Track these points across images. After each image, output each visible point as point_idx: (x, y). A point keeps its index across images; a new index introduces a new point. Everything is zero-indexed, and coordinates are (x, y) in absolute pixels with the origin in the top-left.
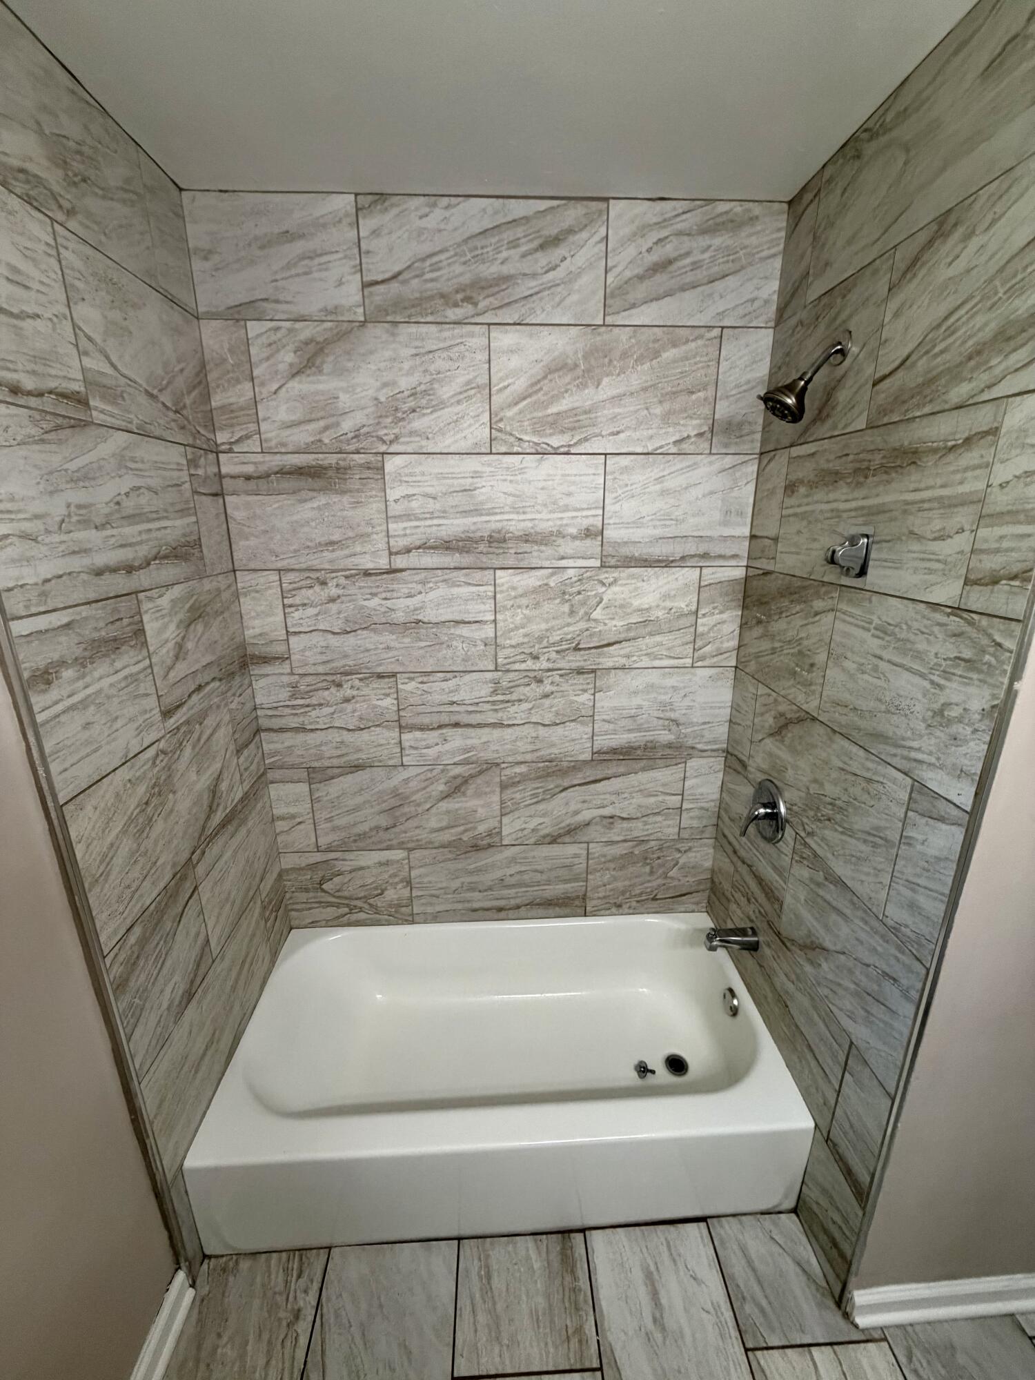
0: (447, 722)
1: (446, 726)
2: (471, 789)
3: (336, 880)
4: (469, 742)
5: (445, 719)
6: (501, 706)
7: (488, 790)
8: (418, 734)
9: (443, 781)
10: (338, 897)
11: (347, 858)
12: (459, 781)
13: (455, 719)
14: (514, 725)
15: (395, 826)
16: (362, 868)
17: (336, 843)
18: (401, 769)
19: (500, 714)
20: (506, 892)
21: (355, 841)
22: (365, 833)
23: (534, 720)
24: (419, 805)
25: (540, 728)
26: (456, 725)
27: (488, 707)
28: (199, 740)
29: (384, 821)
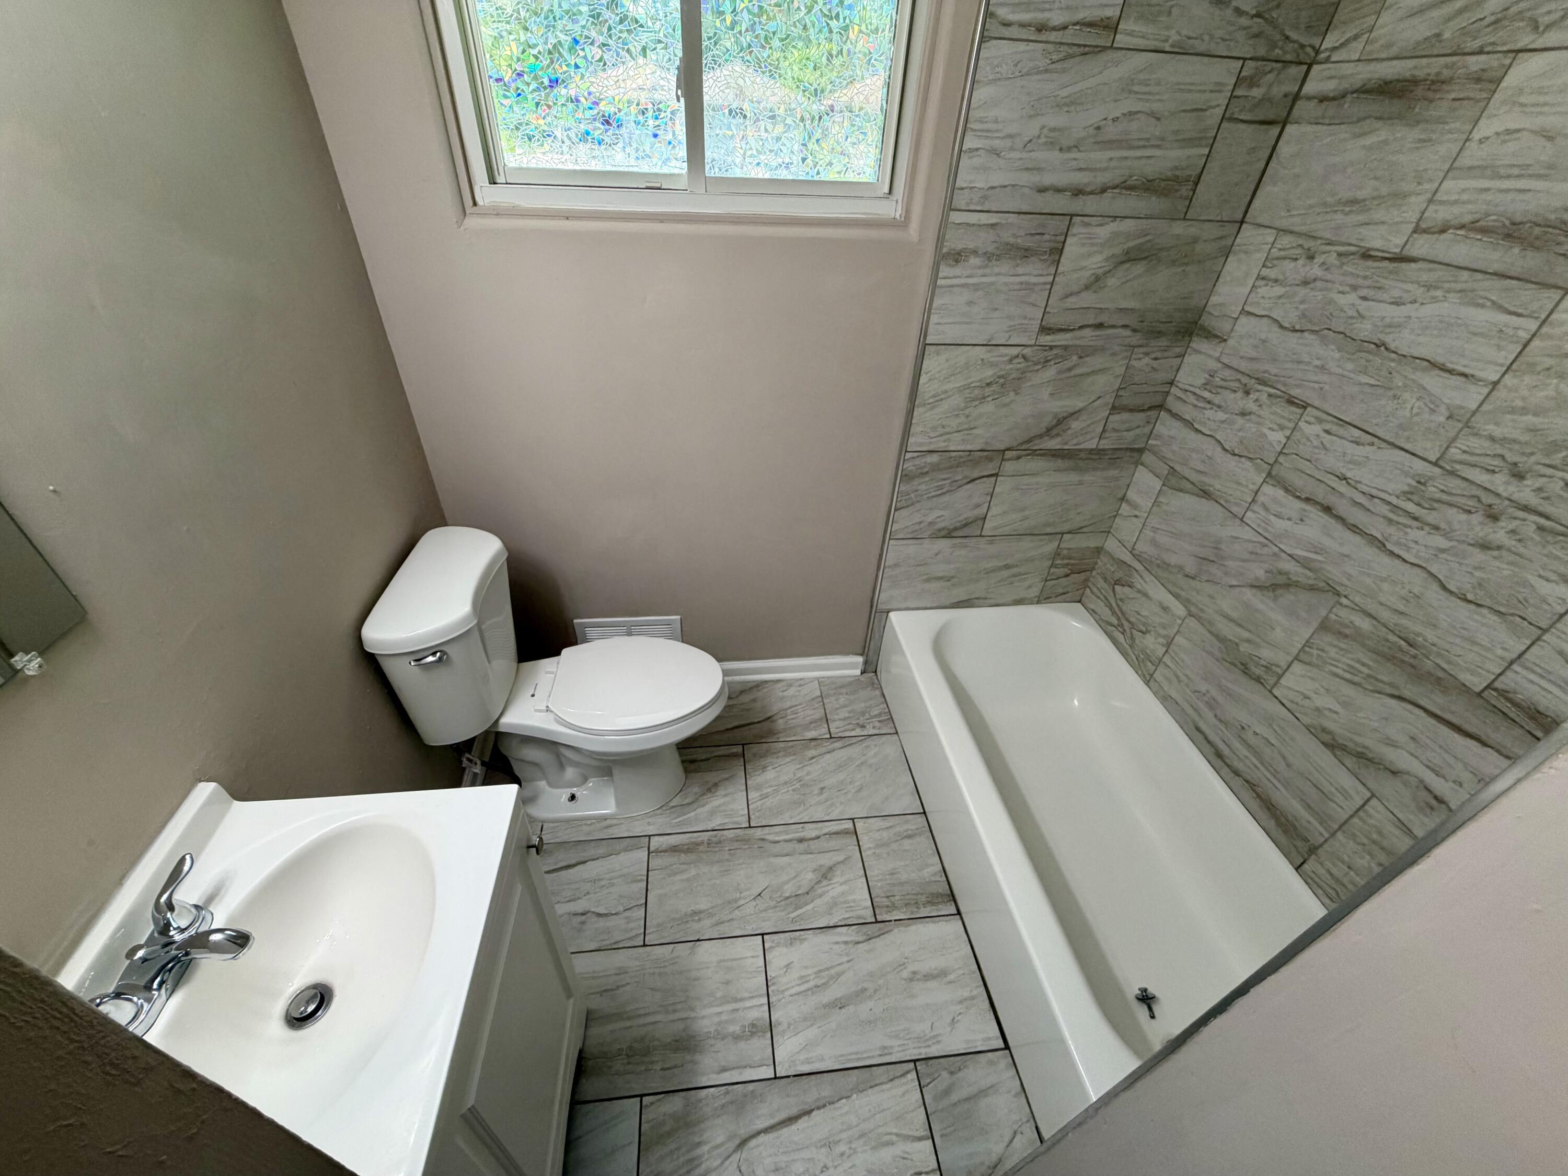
0: (1319, 498)
1: (1316, 503)
2: (1288, 597)
3: (1127, 589)
4: (1327, 542)
5: (1320, 494)
6: (1401, 520)
7: (1303, 614)
8: (1280, 493)
9: (1266, 566)
10: (1118, 605)
11: (1144, 576)
12: (1282, 580)
13: (1332, 500)
14: (1399, 557)
15: (1193, 578)
16: (1146, 595)
17: (1145, 556)
18: (1238, 522)
19: (1392, 530)
20: (1237, 744)
21: (1158, 566)
22: (1169, 565)
23: (1434, 570)
24: (1226, 573)
25: (1435, 587)
26: (1327, 509)
27: (1384, 510)
28: (1070, 369)
29: (1191, 569)
